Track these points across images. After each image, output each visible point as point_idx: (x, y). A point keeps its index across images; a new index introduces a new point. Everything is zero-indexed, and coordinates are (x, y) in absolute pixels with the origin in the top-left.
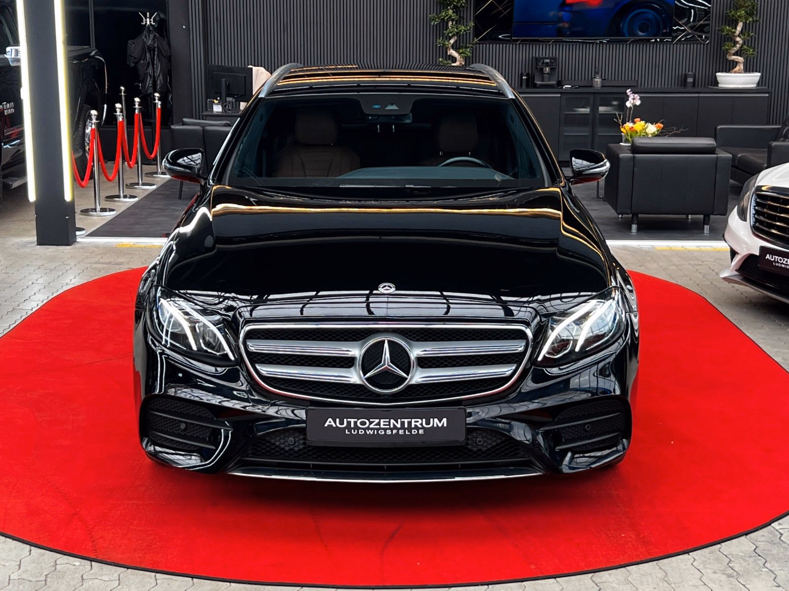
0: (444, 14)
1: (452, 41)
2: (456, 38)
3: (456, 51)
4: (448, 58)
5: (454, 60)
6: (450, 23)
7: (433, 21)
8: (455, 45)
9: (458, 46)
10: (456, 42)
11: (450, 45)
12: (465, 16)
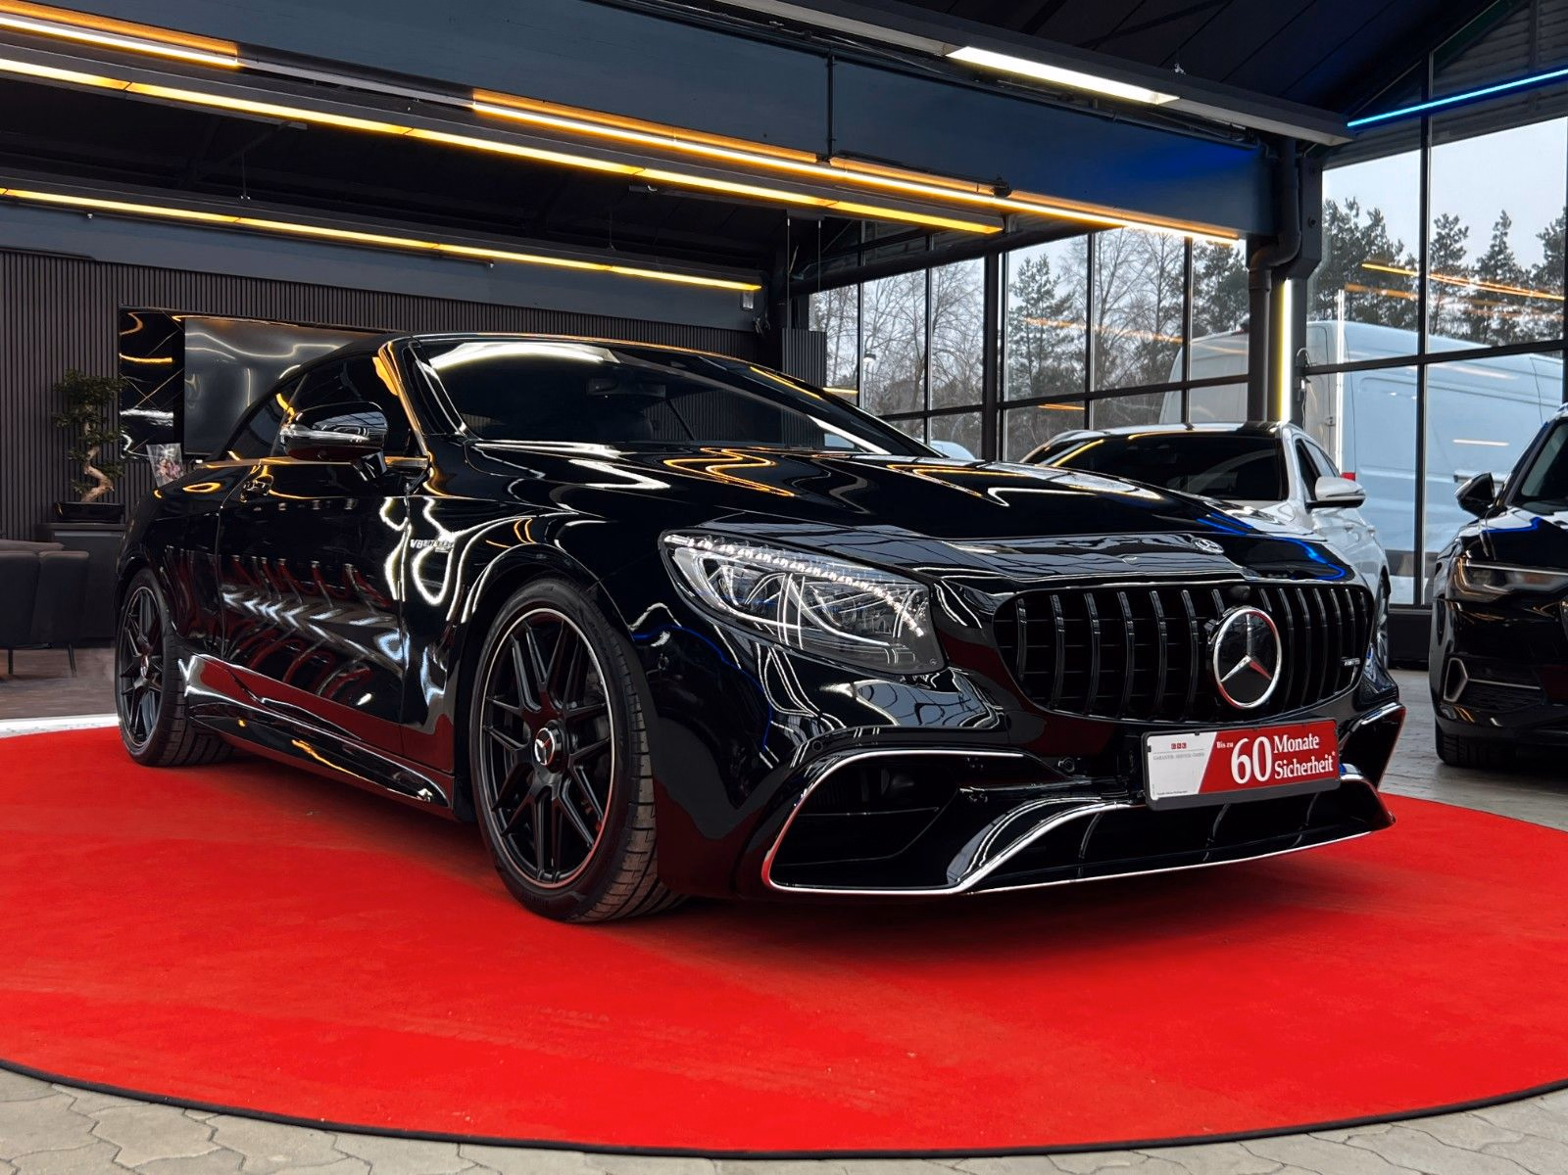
0: (77, 411)
1: (92, 453)
2: (98, 449)
3: (99, 469)
4: (83, 478)
5: (96, 482)
6: (87, 427)
7: (59, 422)
8: (94, 461)
9: (100, 462)
10: (97, 455)
11: (89, 459)
12: (110, 417)
